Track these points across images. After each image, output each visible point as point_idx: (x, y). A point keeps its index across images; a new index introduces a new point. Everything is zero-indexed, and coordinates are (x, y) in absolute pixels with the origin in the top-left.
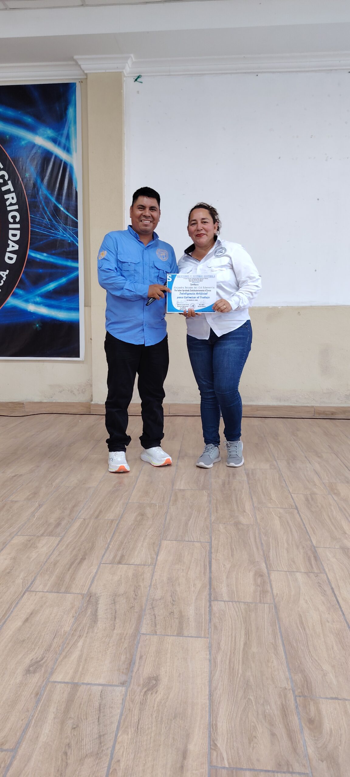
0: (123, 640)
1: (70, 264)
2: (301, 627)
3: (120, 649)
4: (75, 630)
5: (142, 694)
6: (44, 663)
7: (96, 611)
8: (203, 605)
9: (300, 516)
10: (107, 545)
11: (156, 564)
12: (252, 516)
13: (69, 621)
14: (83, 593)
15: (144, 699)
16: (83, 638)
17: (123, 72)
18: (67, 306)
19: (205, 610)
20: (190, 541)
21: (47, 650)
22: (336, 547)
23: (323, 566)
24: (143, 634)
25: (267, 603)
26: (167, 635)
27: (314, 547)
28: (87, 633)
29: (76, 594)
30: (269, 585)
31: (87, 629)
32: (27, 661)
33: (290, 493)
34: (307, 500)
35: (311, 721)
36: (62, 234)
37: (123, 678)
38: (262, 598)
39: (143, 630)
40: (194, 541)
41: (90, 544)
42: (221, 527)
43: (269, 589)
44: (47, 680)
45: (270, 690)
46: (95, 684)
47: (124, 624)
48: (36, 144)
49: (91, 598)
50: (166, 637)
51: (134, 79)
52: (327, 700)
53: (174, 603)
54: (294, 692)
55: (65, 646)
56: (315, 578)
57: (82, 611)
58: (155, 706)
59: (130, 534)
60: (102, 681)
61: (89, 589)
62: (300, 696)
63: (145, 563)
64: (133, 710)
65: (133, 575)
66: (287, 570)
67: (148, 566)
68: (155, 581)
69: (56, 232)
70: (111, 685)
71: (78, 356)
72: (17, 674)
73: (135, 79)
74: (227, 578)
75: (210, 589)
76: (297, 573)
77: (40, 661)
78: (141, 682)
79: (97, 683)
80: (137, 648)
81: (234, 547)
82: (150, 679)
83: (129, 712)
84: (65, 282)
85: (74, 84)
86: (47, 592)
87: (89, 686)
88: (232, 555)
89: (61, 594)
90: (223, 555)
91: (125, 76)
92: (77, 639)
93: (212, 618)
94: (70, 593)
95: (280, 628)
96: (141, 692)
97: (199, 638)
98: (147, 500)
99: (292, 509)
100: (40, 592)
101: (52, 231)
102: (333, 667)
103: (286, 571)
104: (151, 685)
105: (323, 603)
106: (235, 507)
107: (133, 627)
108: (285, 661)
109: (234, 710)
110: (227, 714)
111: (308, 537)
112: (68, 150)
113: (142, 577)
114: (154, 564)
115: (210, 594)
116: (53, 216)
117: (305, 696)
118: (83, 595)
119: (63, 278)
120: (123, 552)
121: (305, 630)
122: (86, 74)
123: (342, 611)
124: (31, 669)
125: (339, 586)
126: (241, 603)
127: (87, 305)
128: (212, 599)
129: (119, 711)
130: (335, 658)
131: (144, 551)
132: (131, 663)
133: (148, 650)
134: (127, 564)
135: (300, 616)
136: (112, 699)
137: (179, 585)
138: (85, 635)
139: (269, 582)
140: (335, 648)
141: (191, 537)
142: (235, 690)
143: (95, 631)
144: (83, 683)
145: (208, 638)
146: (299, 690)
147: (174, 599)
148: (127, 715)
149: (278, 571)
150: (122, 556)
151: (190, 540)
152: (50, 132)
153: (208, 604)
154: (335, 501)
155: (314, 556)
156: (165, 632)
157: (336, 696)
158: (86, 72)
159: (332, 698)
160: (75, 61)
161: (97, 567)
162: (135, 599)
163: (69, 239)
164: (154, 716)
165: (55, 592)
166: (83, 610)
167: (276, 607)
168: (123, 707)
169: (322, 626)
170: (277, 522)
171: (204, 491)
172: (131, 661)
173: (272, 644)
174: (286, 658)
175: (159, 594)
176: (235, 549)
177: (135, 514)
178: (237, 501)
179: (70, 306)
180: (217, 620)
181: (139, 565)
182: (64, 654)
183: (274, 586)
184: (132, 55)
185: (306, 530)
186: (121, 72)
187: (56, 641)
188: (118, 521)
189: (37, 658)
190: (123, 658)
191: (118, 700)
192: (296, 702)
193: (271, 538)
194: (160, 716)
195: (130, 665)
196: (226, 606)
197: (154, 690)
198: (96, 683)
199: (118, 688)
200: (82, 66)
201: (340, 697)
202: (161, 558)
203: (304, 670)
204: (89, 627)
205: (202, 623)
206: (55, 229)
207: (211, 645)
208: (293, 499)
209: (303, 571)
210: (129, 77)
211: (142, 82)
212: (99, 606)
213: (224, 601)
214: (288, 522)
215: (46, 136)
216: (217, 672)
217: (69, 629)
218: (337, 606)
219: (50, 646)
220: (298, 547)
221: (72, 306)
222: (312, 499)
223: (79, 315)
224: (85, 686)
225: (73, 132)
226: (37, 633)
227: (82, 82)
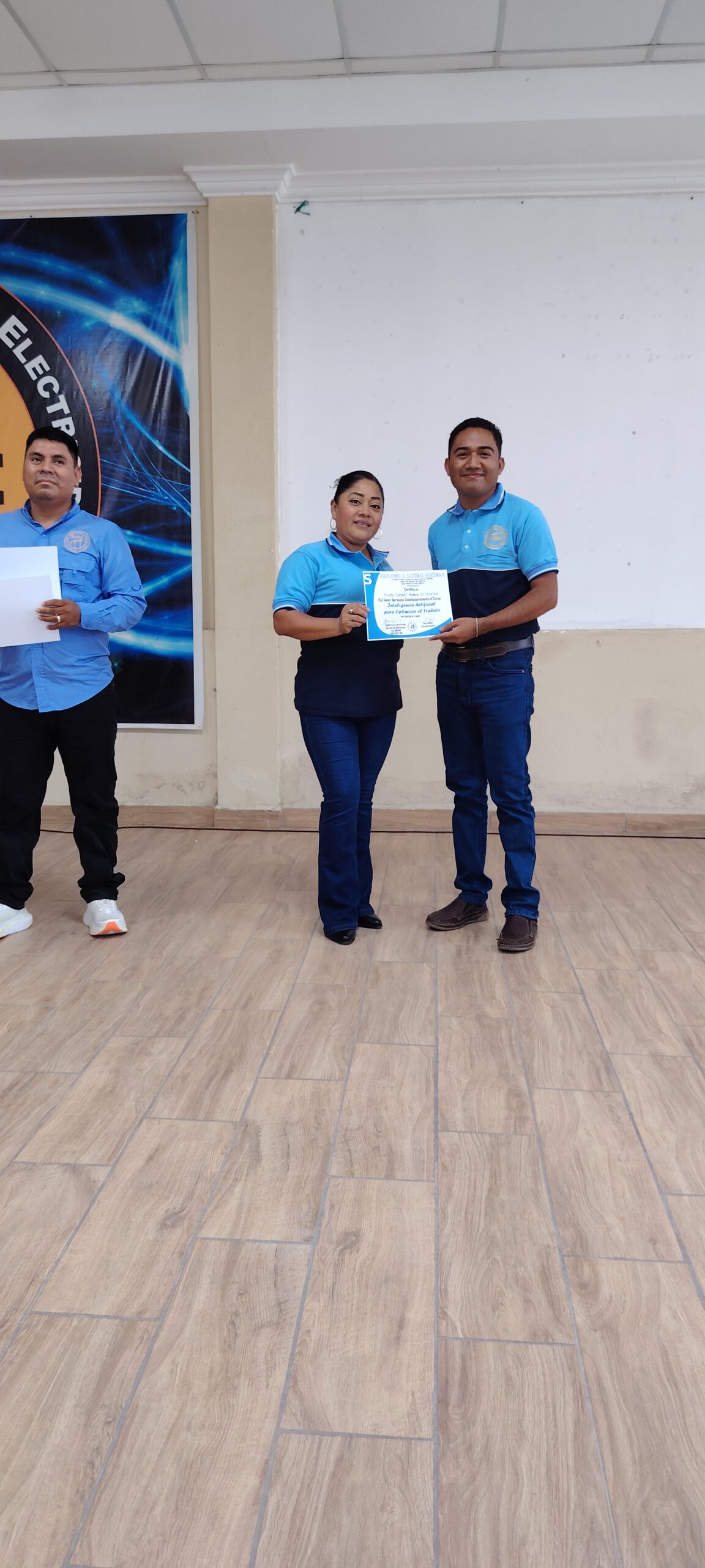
0: (303, 1185)
1: (175, 550)
2: (578, 1168)
3: (300, 1196)
4: (228, 1172)
5: (337, 1252)
6: (186, 1214)
7: (258, 1145)
8: (426, 1137)
9: (587, 1005)
10: (265, 1051)
11: (348, 1078)
12: (505, 1004)
13: (217, 1159)
14: (234, 1120)
15: (340, 1259)
16: (242, 1182)
17: (275, 196)
18: (170, 628)
19: (427, 1144)
20: (402, 1045)
21: (189, 1198)
22: (644, 1053)
23: (619, 1081)
24: (334, 1177)
25: (526, 1135)
26: (369, 1178)
27: (607, 1053)
28: (247, 1176)
29: (222, 1121)
30: (530, 1109)
31: (245, 1170)
32: (160, 1212)
33: (573, 967)
34: (601, 979)
35: (583, 1286)
36: (161, 495)
37: (308, 1233)
38: (518, 1128)
39: (333, 1171)
40: (409, 1045)
41: (238, 1049)
42: (455, 1023)
43: (530, 1114)
44: (194, 1236)
45: (525, 1249)
46: (266, 1242)
47: (303, 1163)
48: (112, 326)
49: (248, 1127)
50: (368, 1180)
51: (294, 207)
52: (609, 1260)
53: (379, 1135)
54: (560, 1251)
55: (215, 1192)
56: (604, 1099)
57: (236, 1146)
58: (357, 1267)
59: (303, 1034)
60: (275, 1237)
61: (243, 1115)
62: (569, 1256)
63: (330, 1077)
64: (325, 1272)
65: (312, 1095)
66: (560, 1087)
67: (335, 1082)
68: (347, 1103)
69: (150, 491)
70: (289, 1243)
71: (191, 721)
72: (148, 1229)
73: (296, 208)
74: (464, 1098)
75: (436, 1115)
76: (576, 1092)
77: (179, 1213)
78: (335, 1238)
79: (269, 1239)
80: (325, 1194)
81: (474, 1052)
82: (347, 1234)
83: (320, 1275)
84: (167, 584)
85: (184, 216)
86: (177, 1119)
87: (257, 1243)
88: (472, 1066)
89: (199, 1122)
90: (457, 1065)
91: (277, 203)
92: (231, 1184)
93: (439, 1155)
94: (214, 1121)
95: (545, 1168)
96: (334, 1251)
97: (420, 1182)
98: (328, 979)
99: (574, 995)
100: (167, 1119)
101: (143, 489)
102: (622, 1219)
103: (559, 1089)
104: (349, 1242)
105: (615, 1134)
106: (478, 990)
107: (317, 1167)
108: (550, 1212)
109: (472, 1272)
110: (462, 1277)
111: (599, 1038)
112: (170, 336)
113: (327, 1097)
114: (345, 1077)
115: (436, 1123)
116: (144, 460)
117: (578, 1256)
118: (235, 1124)
119: (164, 576)
120: (294, 1060)
121: (583, 1171)
122: (206, 200)
123: (643, 1145)
124: (168, 1222)
125: (641, 1111)
126: (485, 1135)
127: (208, 626)
128: (439, 1129)
129: (304, 1274)
130: (626, 1208)
131: (327, 1058)
132: (316, 1216)
133: (342, 1197)
134: (300, 1079)
135: (577, 1152)
136: (293, 1260)
137: (386, 1109)
138: (243, 1178)
139: (530, 1105)
140: (628, 1195)
141: (404, 1037)
142: (474, 1249)
143: (259, 1173)
144: (248, 1240)
145: (433, 1182)
146: (569, 1249)
147: (379, 1129)
148: (316, 1278)
149: (546, 1088)
150: (293, 1067)
151: (402, 1043)
152: (138, 306)
153: (433, 1136)
154: (648, 980)
155: (605, 1067)
156: (367, 1175)
157: (623, 1256)
158: (205, 195)
159: (616, 1259)
160: (185, 174)
161: (252, 1083)
162: (317, 1129)
163: (174, 504)
164: (356, 1280)
165: (189, 1120)
166: (237, 1144)
167: (539, 1140)
168: (310, 1269)
169: (610, 1166)
170: (548, 1015)
171: (425, 965)
172: (318, 1211)
173: (532, 1190)
174: (552, 1208)
175: (354, 1121)
176: (476, 1056)
177: (309, 1002)
178: (480, 980)
179: (176, 629)
180: (447, 1158)
181: (321, 1080)
182: (214, 1203)
183: (538, 1110)
184: (292, 166)
185: (596, 1027)
186: (270, 196)
187: (200, 1186)
188: (280, 1013)
189: (175, 1209)
190: (305, 1207)
191: (302, 1260)
192: (564, 1263)
193: (537, 1039)
194: (364, 1279)
195: (316, 1217)
196: (461, 1139)
197: (354, 1248)
198: (267, 1239)
199: (300, 1245)
200: (198, 185)
201: (628, 1257)
202: (356, 1068)
203: (578, 1224)
204: (249, 1167)
205: (424, 1162)
206: (148, 485)
207: (438, 1191)
208: (577, 978)
209: (585, 1088)
210: (284, 203)
211: (308, 214)
212: (262, 1139)
213: (459, 1132)
214: (566, 1015)
215: (129, 312)
216: (448, 1226)
217: (218, 1170)
218: (637, 1139)
219: (192, 1193)
220: (580, 1054)
221: (181, 629)
222: (610, 977)
223: (193, 646)
224: (250, 1244)
225: (181, 305)
226: (169, 1175)
227: (198, 213)
